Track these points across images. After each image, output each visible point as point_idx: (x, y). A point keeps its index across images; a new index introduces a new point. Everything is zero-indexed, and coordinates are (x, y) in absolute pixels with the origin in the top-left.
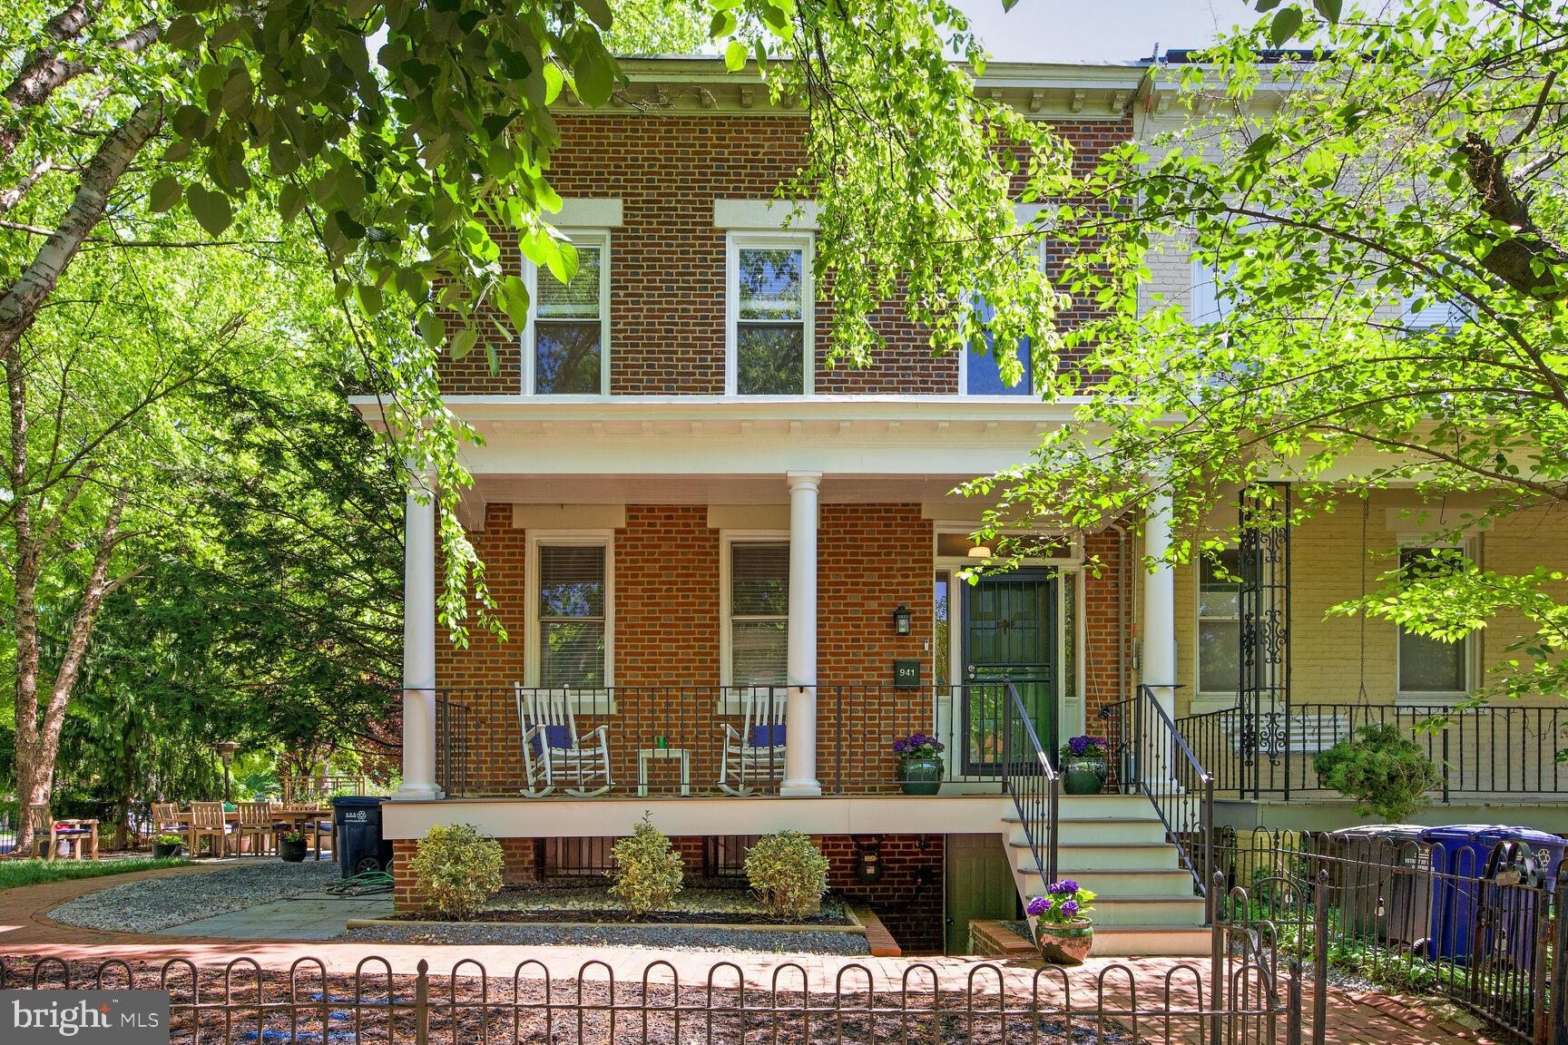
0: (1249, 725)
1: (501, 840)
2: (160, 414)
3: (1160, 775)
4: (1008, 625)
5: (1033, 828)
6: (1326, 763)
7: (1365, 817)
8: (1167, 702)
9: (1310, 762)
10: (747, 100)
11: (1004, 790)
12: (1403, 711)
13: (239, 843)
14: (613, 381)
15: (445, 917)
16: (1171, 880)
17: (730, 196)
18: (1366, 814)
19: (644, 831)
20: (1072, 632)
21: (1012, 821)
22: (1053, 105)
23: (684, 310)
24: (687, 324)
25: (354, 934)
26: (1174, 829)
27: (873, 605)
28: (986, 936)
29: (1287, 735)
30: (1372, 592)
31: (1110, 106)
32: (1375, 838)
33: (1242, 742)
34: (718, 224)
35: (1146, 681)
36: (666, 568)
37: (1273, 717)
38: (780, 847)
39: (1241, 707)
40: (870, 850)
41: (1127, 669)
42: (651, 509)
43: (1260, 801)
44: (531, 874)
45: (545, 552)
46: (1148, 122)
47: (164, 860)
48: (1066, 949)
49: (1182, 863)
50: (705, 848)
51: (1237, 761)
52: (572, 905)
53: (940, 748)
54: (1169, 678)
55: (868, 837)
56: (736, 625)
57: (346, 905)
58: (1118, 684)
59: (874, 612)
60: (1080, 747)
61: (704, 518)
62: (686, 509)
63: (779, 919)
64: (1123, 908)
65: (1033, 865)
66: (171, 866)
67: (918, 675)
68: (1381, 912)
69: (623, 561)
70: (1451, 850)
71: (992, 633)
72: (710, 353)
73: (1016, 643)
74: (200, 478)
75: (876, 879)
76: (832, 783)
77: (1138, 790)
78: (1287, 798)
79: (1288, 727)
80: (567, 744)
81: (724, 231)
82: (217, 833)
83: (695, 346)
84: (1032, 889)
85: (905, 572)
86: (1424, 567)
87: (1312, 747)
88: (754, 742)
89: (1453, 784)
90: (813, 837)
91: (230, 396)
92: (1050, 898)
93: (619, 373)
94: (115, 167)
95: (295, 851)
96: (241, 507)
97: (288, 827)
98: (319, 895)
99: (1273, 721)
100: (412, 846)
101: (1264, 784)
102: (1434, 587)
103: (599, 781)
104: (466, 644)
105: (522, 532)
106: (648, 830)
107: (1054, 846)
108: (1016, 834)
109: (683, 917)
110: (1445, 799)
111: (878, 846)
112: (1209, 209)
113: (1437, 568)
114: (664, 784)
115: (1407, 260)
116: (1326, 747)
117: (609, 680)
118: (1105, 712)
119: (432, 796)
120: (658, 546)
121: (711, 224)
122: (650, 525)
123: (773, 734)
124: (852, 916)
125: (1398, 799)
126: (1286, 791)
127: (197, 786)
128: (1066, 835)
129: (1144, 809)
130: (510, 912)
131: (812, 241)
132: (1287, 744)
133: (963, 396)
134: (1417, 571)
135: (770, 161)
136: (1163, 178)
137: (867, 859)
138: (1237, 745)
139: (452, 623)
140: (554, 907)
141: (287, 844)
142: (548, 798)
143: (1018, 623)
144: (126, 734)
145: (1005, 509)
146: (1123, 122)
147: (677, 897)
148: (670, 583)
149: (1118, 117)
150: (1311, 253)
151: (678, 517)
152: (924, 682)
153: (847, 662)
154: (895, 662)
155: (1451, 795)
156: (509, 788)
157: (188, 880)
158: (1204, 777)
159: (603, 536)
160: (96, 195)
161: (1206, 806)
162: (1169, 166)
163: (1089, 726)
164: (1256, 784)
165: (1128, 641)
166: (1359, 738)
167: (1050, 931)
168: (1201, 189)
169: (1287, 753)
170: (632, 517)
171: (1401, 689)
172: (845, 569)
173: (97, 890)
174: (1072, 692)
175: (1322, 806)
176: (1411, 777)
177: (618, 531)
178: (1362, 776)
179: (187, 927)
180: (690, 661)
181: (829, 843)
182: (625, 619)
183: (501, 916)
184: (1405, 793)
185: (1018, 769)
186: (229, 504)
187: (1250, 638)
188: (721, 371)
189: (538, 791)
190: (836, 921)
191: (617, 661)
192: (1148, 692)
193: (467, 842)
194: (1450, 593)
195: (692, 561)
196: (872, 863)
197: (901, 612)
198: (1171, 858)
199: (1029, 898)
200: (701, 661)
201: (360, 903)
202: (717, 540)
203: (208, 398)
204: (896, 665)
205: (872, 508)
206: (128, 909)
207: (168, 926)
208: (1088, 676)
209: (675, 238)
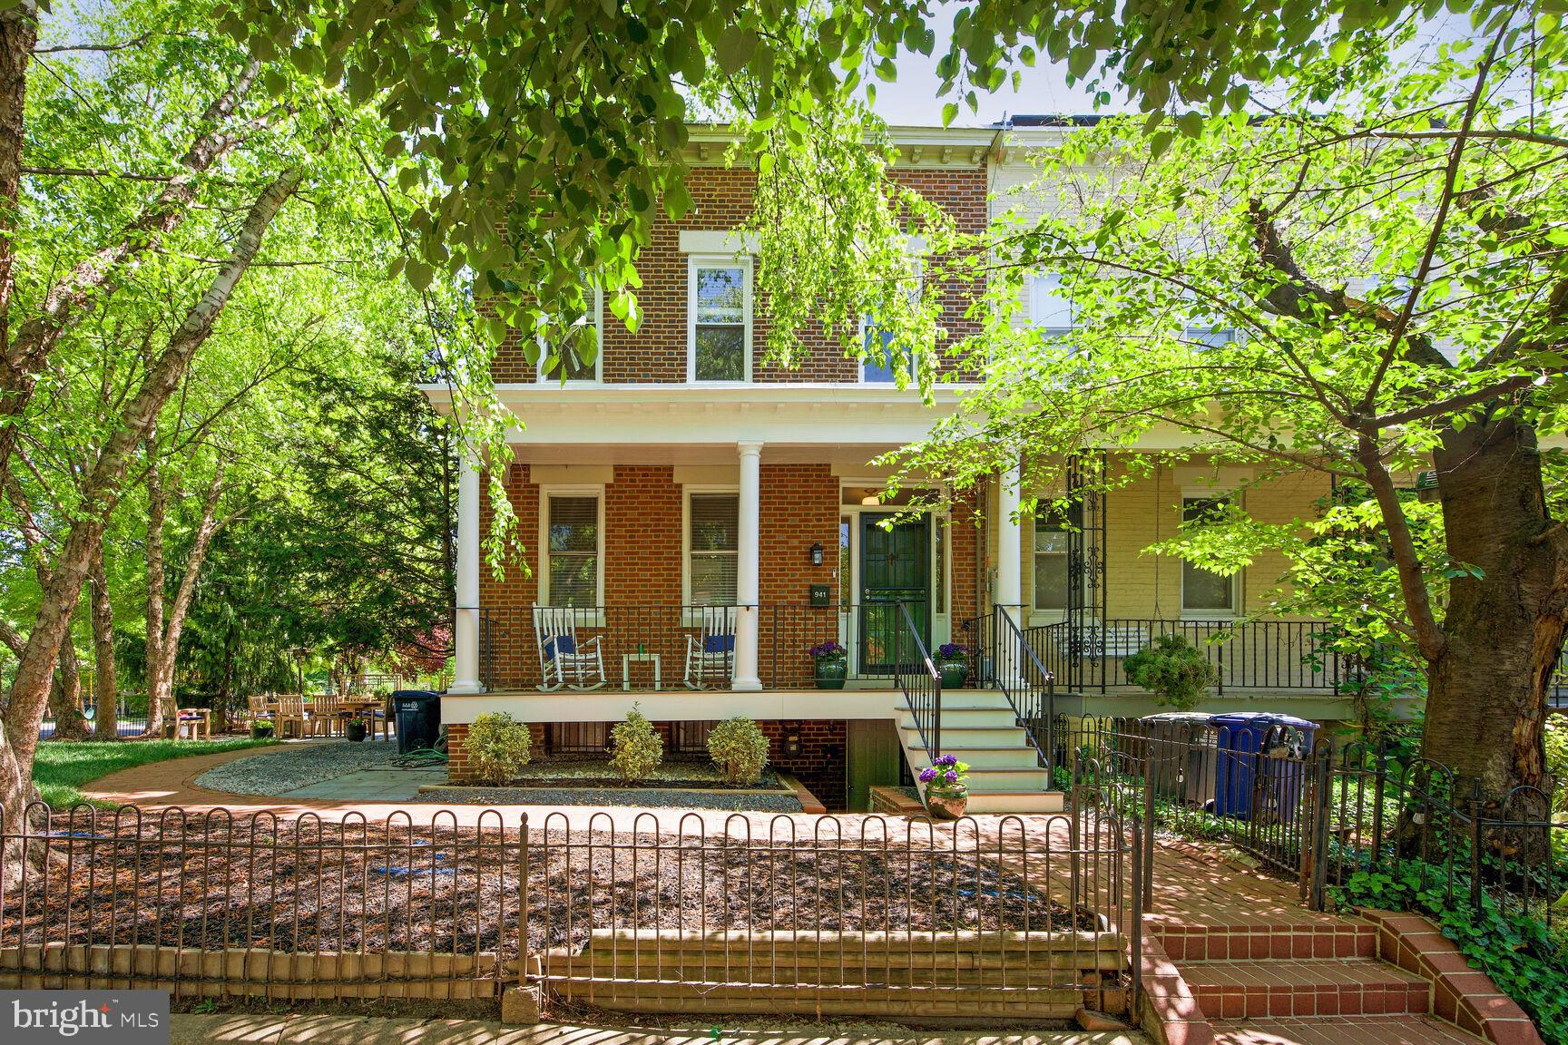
0: (1075, 636)
1: (529, 725)
2: (260, 394)
3: (1011, 674)
4: (894, 558)
5: (920, 715)
6: (1132, 666)
7: (1162, 707)
8: (1016, 617)
9: (1120, 664)
10: (704, 155)
11: (896, 686)
12: (1188, 625)
13: (313, 727)
14: (604, 370)
15: (489, 784)
16: (1020, 755)
17: (691, 228)
18: (1163, 704)
19: (634, 718)
20: (941, 564)
21: (903, 710)
22: (928, 158)
23: (657, 316)
24: (659, 327)
25: (423, 797)
26: (1023, 716)
27: (795, 542)
28: (884, 798)
29: (1104, 643)
30: (1174, 536)
31: (971, 158)
32: (1174, 722)
33: (1070, 648)
34: (682, 249)
35: (1000, 602)
36: (643, 514)
37: (1093, 629)
38: (733, 729)
39: (1069, 622)
40: (793, 732)
41: (983, 592)
42: (632, 469)
43: (1084, 694)
44: (542, 750)
45: (554, 502)
46: (998, 171)
47: (261, 740)
48: (948, 808)
49: (1028, 742)
50: (670, 730)
51: (1066, 663)
52: (578, 775)
53: (845, 653)
54: (1017, 600)
55: (791, 721)
56: (693, 557)
57: (408, 775)
58: (975, 603)
59: (795, 548)
60: (947, 653)
61: (671, 475)
62: (658, 469)
63: (732, 785)
64: (988, 777)
65: (920, 743)
66: (267, 745)
67: (828, 597)
68: (1181, 779)
69: (612, 509)
70: (1232, 733)
71: (881, 564)
72: (676, 348)
73: (898, 572)
74: (296, 445)
75: (798, 755)
76: (771, 680)
77: (994, 686)
78: (1103, 692)
79: (1104, 637)
80: (572, 651)
81: (687, 255)
82: (298, 719)
83: (664, 343)
84: (920, 762)
85: (819, 517)
86: (1212, 518)
87: (1122, 652)
88: (707, 649)
89: (1226, 681)
90: (757, 722)
91: (321, 383)
92: (936, 769)
93: (609, 364)
94: (266, 216)
95: (358, 733)
96: (327, 466)
97: (350, 715)
98: (387, 767)
99: (1093, 632)
100: (463, 729)
101: (1086, 681)
102: (1217, 533)
103: (596, 679)
104: (502, 578)
105: (537, 486)
106: (637, 716)
107: (937, 729)
108: (906, 719)
109: (660, 784)
110: (1220, 693)
111: (799, 729)
112: (1071, 258)
113: (1221, 519)
114: (641, 681)
115: (1212, 297)
116: (1132, 652)
117: (601, 601)
118: (968, 625)
119: (476, 690)
120: (637, 497)
121: (677, 249)
122: (631, 481)
123: (725, 642)
124: (784, 783)
125: (1187, 693)
126: (1103, 686)
127: (279, 682)
128: (946, 720)
129: (999, 700)
130: (533, 780)
131: (751, 263)
132: (1104, 650)
133: (862, 384)
134: (1207, 520)
135: (721, 201)
136: (1035, 235)
137: (791, 739)
138: (1066, 651)
139: (494, 563)
140: (565, 776)
141: (352, 728)
142: (557, 693)
143: (902, 556)
144: (227, 642)
145: (904, 474)
146: (980, 171)
147: (658, 768)
148: (646, 525)
149: (976, 167)
150: (1142, 292)
151: (652, 475)
152: (832, 602)
153: (776, 586)
154: (811, 586)
155: (1224, 689)
156: (527, 683)
157: (286, 755)
158: (1047, 677)
159: (596, 490)
160: (253, 237)
161: (1048, 699)
162: (1041, 227)
163: (953, 636)
164: (1081, 681)
165: (983, 570)
166: (1156, 646)
167: (936, 794)
168: (1063, 243)
169: (1104, 656)
170: (618, 475)
171: (1185, 607)
172: (775, 515)
173: (222, 763)
174: (941, 609)
175: (1129, 698)
176: (1196, 675)
177: (608, 486)
178: (1159, 675)
179: (298, 792)
180: (660, 586)
181: (767, 726)
182: (612, 553)
183: (531, 783)
184: (1192, 688)
185: (906, 669)
186: (319, 465)
187: (1076, 568)
188: (684, 362)
189: (550, 686)
190: (773, 787)
191: (606, 586)
192: (1002, 610)
193: (504, 726)
194: (1228, 537)
195: (660, 509)
196: (795, 742)
197: (816, 547)
198: (1020, 738)
199: (918, 769)
200: (669, 586)
201: (420, 773)
202: (680, 492)
203: (305, 385)
204: (812, 589)
205: (793, 468)
206: (253, 778)
207: (285, 791)
208: (953, 597)
209: (651, 260)
